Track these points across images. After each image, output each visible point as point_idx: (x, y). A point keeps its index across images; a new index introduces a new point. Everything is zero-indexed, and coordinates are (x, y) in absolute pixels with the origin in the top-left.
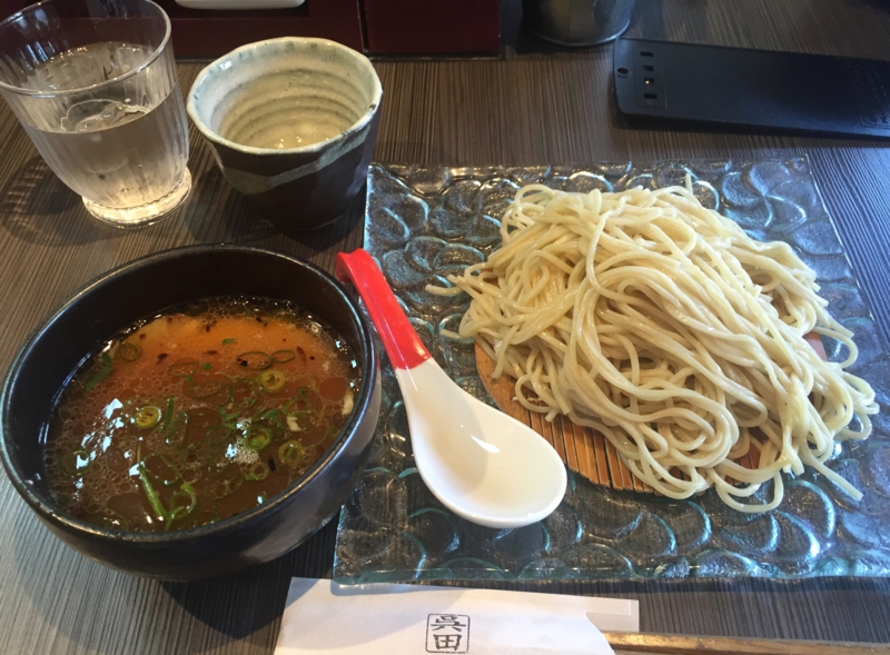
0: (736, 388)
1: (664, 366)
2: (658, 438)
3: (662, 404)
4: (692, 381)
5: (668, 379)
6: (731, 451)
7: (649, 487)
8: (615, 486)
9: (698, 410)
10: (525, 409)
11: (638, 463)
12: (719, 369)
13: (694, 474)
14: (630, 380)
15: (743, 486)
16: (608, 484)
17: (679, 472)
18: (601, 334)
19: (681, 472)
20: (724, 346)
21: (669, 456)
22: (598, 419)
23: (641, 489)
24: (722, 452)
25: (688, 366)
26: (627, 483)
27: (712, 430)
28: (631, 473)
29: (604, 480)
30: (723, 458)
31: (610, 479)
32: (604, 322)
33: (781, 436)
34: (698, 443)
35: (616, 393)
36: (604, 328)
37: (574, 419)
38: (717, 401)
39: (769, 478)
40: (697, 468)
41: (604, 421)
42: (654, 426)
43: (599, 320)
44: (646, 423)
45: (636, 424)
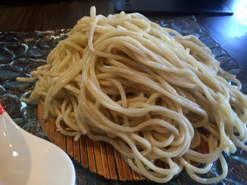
0: (188, 102)
1: (142, 95)
2: (144, 141)
3: (143, 119)
4: (160, 101)
5: (145, 102)
6: (191, 144)
7: (143, 176)
8: (121, 179)
9: (167, 119)
10: (63, 135)
11: (133, 160)
12: (175, 91)
13: (171, 163)
14: (121, 105)
15: (202, 166)
16: (116, 178)
17: (161, 163)
18: (100, 80)
19: (163, 162)
20: (175, 77)
21: (152, 153)
22: (105, 134)
23: (138, 178)
24: (186, 145)
25: (156, 91)
26: (128, 176)
27: (177, 131)
28: (130, 168)
29: (114, 176)
30: (187, 149)
31: (117, 174)
32: (101, 72)
33: (218, 131)
34: (170, 141)
35: (114, 115)
36: (101, 76)
37: (91, 137)
38: (177, 111)
39: (217, 158)
40: (172, 158)
41: (108, 135)
42: (141, 134)
43: (98, 71)
44: (135, 132)
45: (128, 134)
